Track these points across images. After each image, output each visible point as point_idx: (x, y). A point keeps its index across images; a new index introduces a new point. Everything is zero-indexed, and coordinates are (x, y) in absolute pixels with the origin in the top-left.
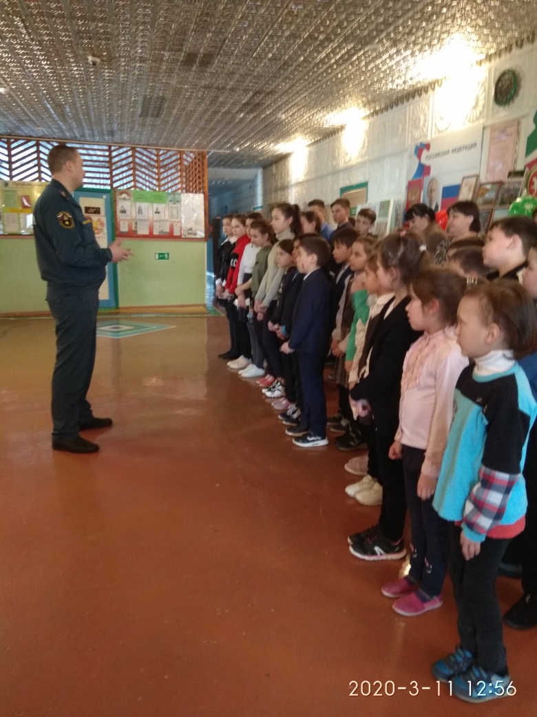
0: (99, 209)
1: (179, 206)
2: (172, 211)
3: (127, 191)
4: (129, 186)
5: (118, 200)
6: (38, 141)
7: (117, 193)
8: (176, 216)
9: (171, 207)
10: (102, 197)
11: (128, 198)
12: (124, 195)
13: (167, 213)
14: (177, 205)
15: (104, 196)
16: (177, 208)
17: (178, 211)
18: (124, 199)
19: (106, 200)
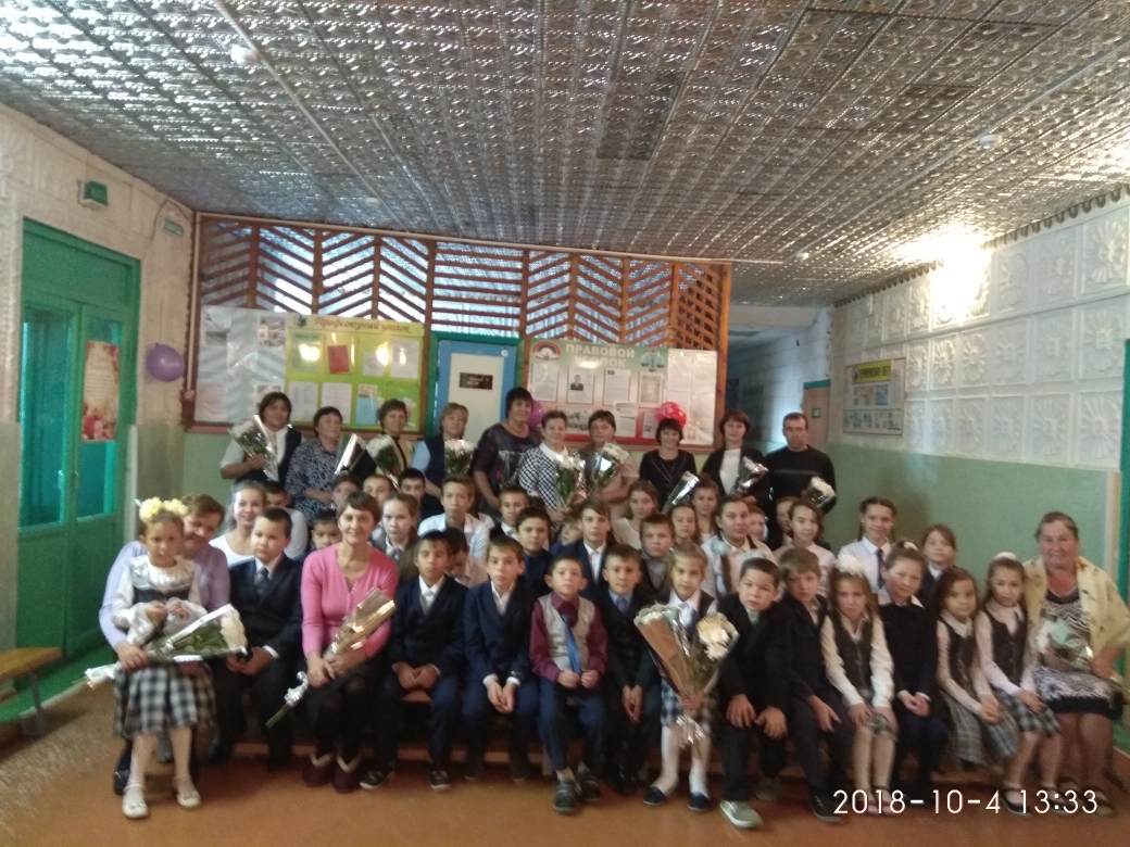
0: (490, 378)
1: (662, 375)
2: (645, 387)
3: (555, 343)
4: (558, 331)
5: (532, 360)
6: (378, 236)
7: (533, 346)
8: (653, 397)
9: (645, 378)
10: (499, 355)
11: (554, 356)
12: (546, 351)
13: (634, 389)
14: (659, 374)
15: (504, 353)
16: (656, 379)
17: (658, 385)
18: (547, 358)
19: (507, 360)
